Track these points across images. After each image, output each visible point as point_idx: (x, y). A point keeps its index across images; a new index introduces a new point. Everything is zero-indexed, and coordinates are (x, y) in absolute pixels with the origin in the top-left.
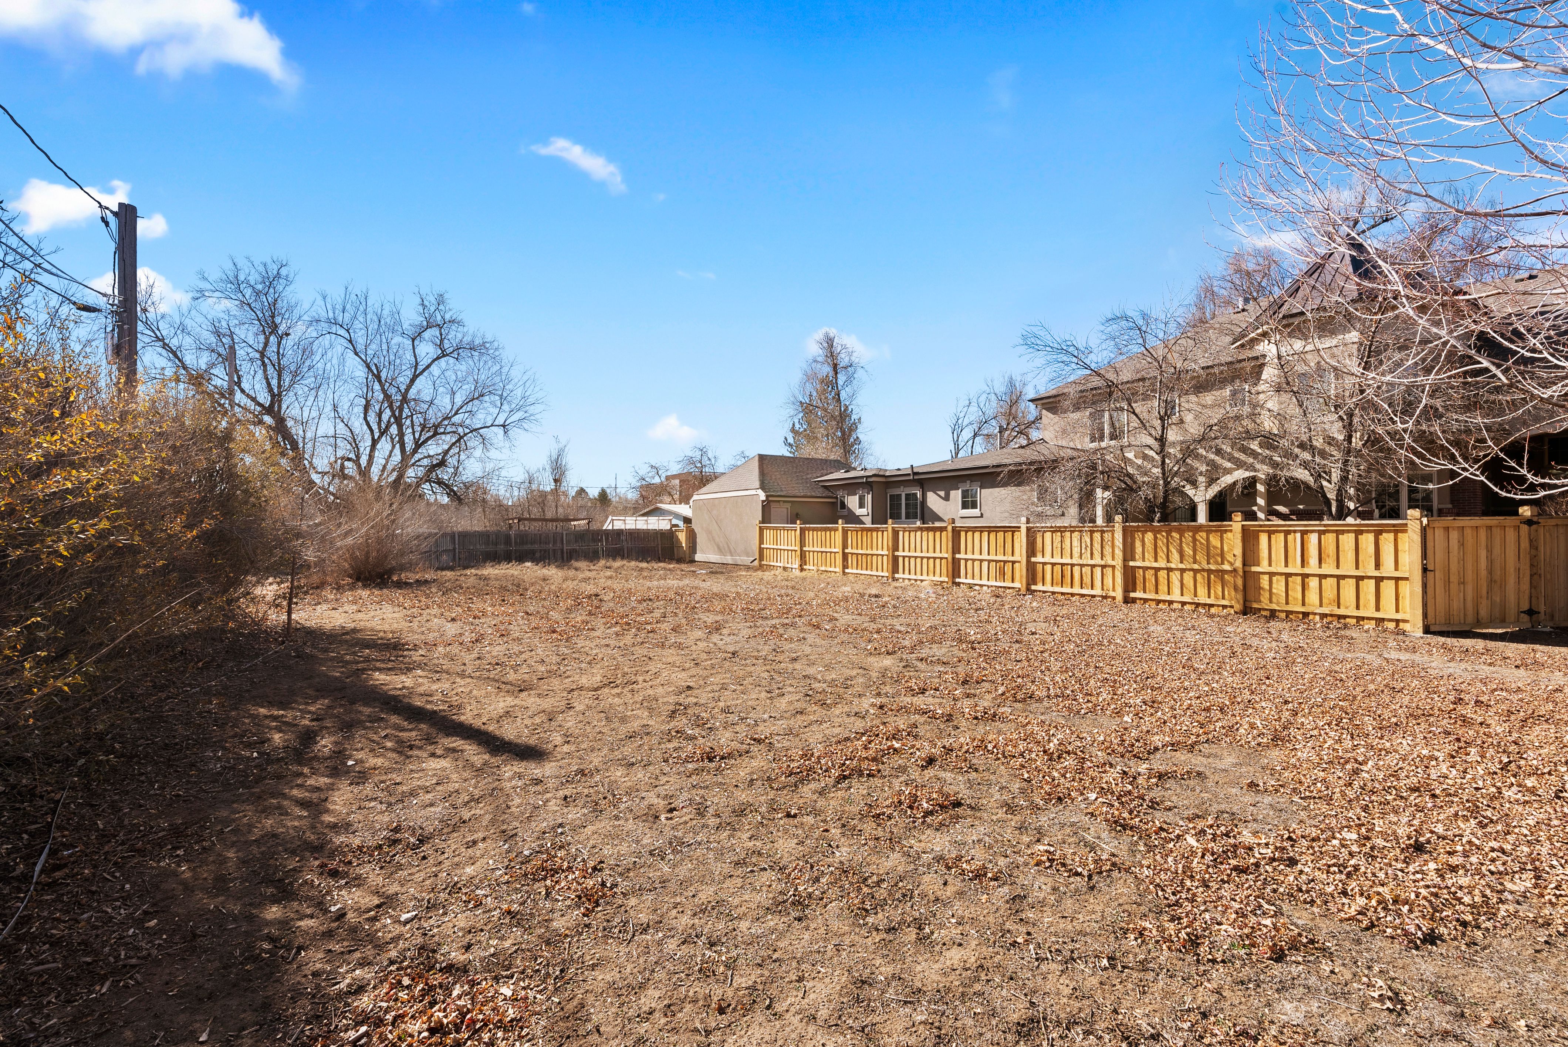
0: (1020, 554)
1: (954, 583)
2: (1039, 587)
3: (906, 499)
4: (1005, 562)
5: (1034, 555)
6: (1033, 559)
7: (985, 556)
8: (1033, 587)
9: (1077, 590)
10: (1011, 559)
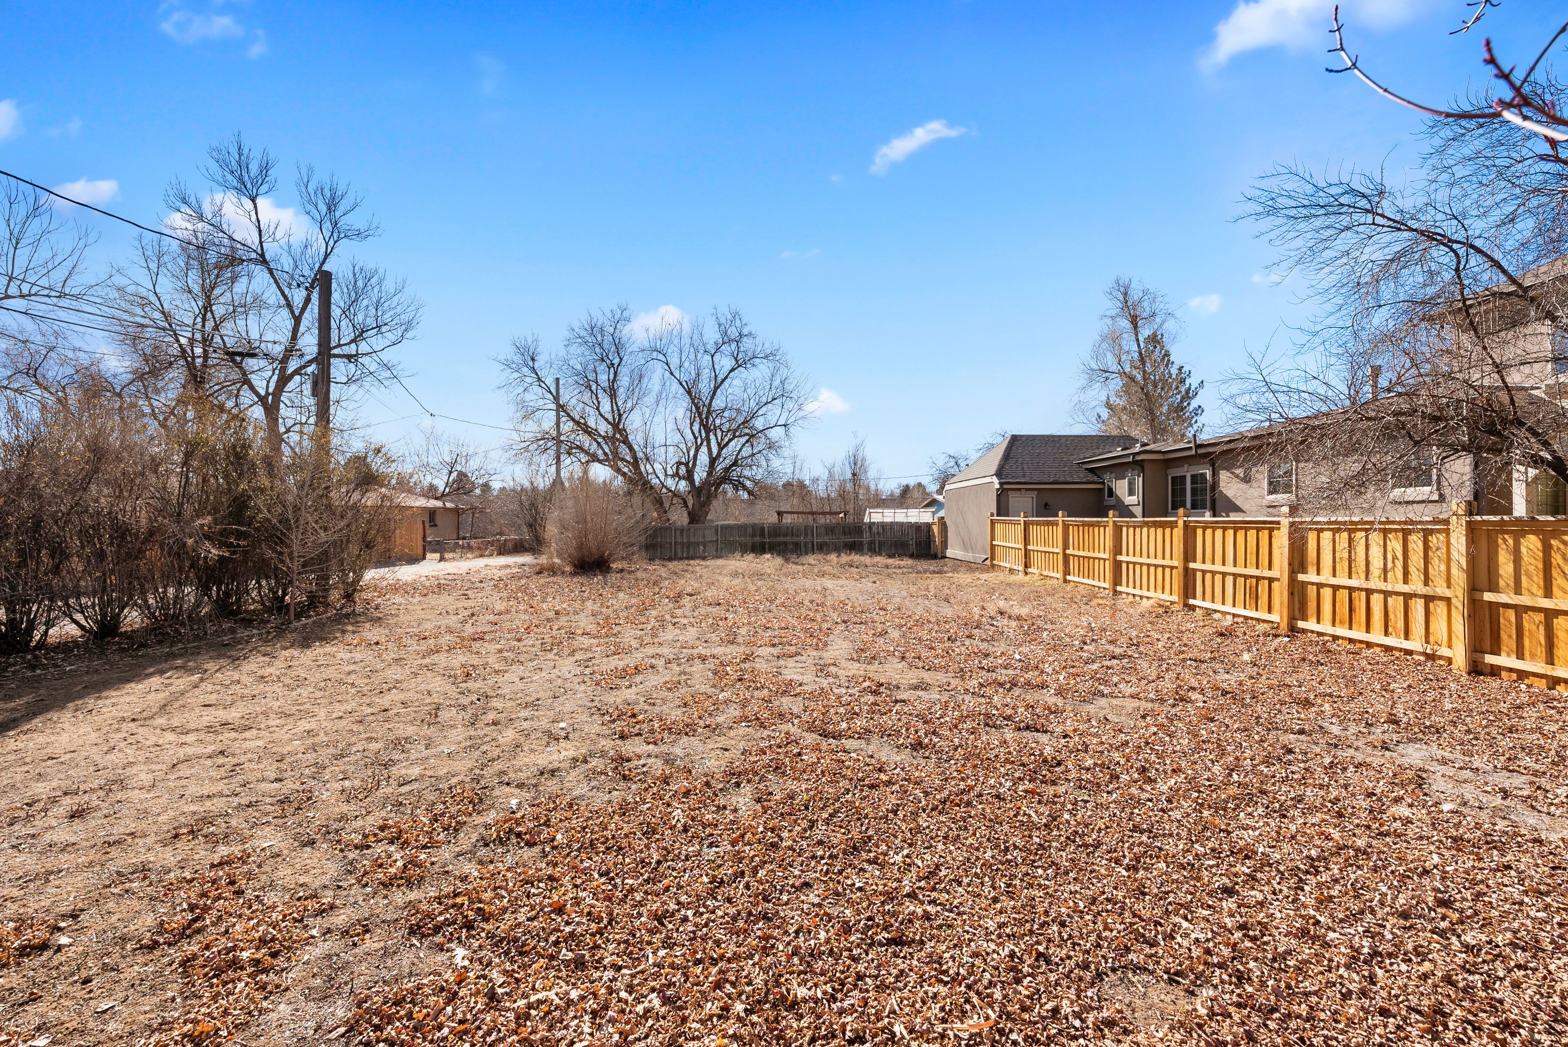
0: (1280, 569)
1: (1186, 605)
2: (1310, 624)
3: (1192, 483)
4: (1258, 579)
5: (1303, 569)
6: (1301, 577)
7: (1229, 568)
8: (1301, 624)
9: (1377, 637)
10: (1267, 573)
